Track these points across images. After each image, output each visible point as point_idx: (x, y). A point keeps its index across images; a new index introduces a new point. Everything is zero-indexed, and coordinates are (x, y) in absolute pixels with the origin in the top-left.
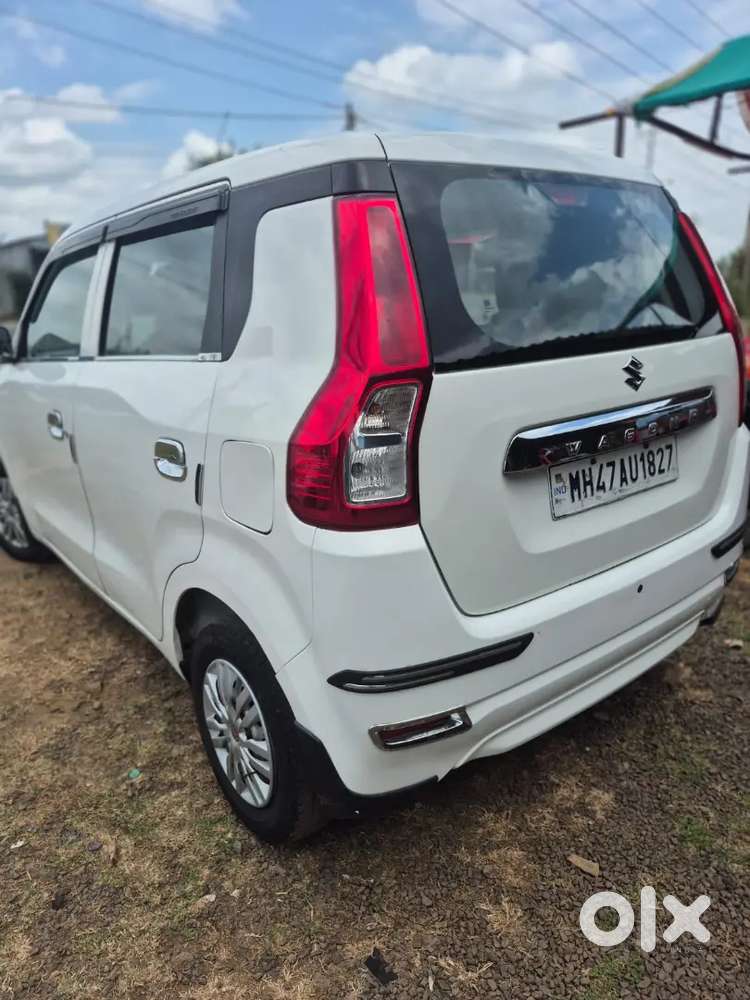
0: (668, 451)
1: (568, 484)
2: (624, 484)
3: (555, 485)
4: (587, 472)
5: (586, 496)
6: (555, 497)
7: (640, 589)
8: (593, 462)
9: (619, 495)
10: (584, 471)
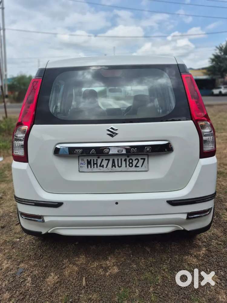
0: (142, 160)
1: (86, 162)
2: (114, 167)
3: (80, 162)
4: (95, 160)
5: (94, 168)
6: (80, 165)
7: (117, 203)
8: (99, 158)
9: (110, 170)
10: (94, 160)
